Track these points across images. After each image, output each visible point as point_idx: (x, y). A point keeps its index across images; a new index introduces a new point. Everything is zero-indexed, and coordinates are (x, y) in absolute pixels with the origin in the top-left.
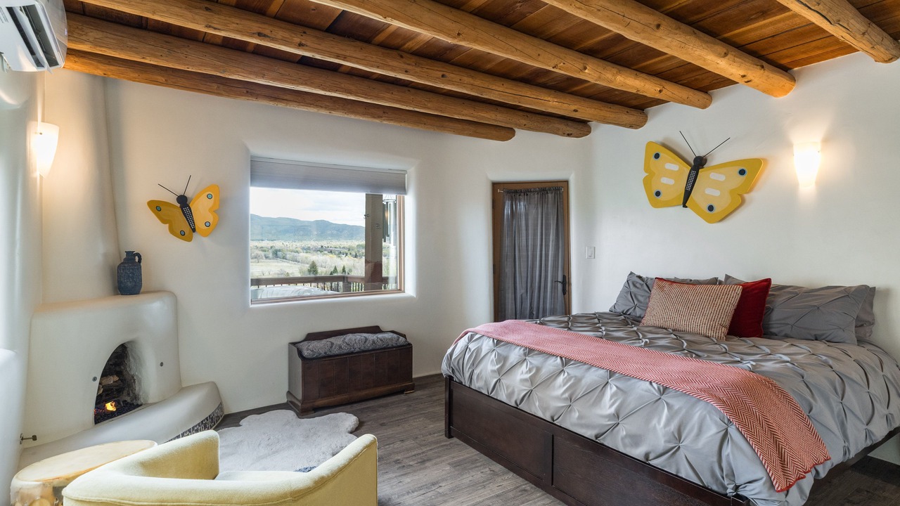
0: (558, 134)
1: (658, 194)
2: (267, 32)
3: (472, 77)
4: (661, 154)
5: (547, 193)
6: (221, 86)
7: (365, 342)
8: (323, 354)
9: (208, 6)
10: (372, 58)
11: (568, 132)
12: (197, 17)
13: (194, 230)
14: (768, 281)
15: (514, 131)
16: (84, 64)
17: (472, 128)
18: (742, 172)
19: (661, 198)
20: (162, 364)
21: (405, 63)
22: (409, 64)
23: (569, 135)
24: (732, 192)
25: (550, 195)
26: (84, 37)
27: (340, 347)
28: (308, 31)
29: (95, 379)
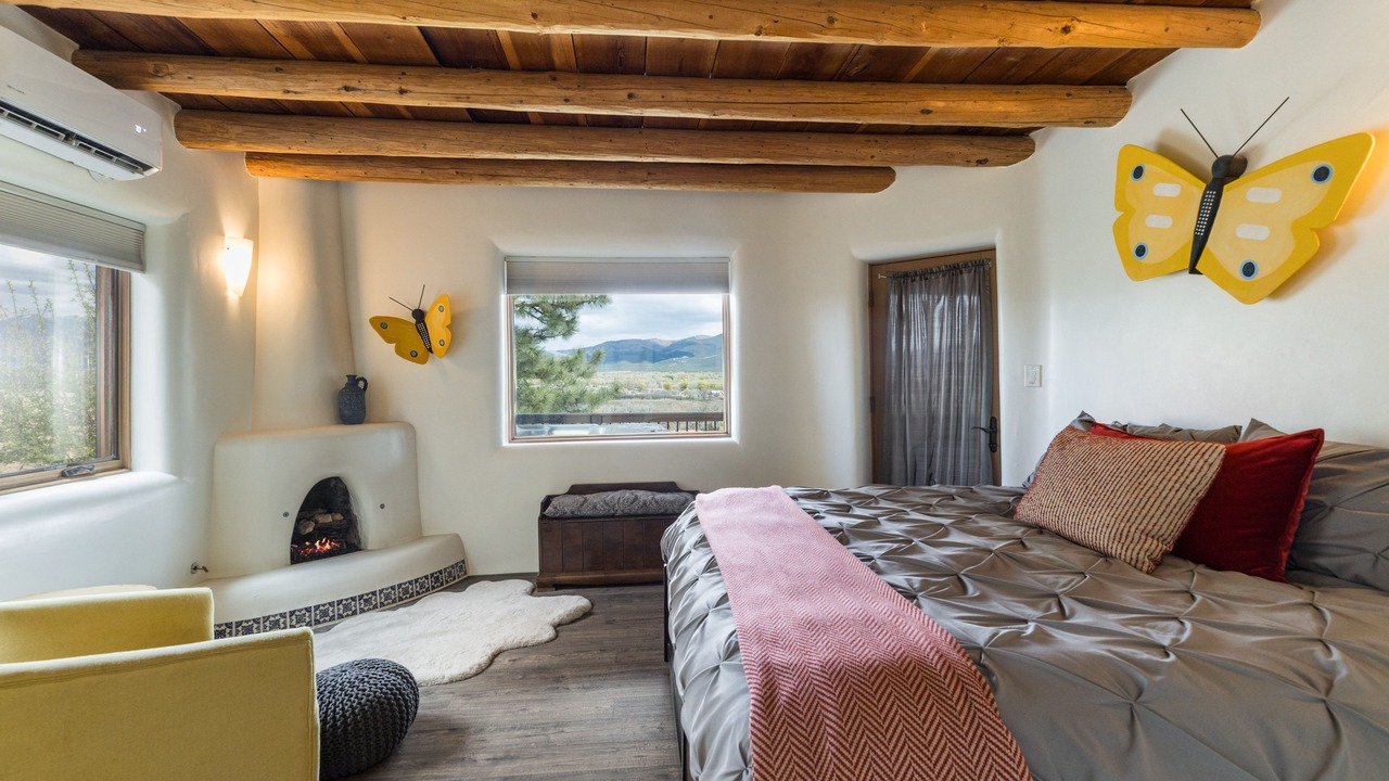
0: (956, 164)
1: (1141, 251)
2: (354, 84)
3: (684, 88)
4: (1147, 169)
5: (961, 273)
6: (426, 171)
7: (632, 503)
8: (569, 513)
9: (278, 66)
10: (506, 90)
11: (976, 158)
12: (269, 82)
13: (430, 350)
14: (1316, 437)
15: (894, 172)
16: (282, 167)
17: (807, 177)
18: (1321, 174)
19: (1147, 258)
20: (382, 506)
21: (560, 88)
22: (568, 89)
23: (981, 163)
24: (1296, 226)
25: (965, 276)
26: (226, 136)
27: (595, 507)
28: (409, 71)
29: (286, 515)
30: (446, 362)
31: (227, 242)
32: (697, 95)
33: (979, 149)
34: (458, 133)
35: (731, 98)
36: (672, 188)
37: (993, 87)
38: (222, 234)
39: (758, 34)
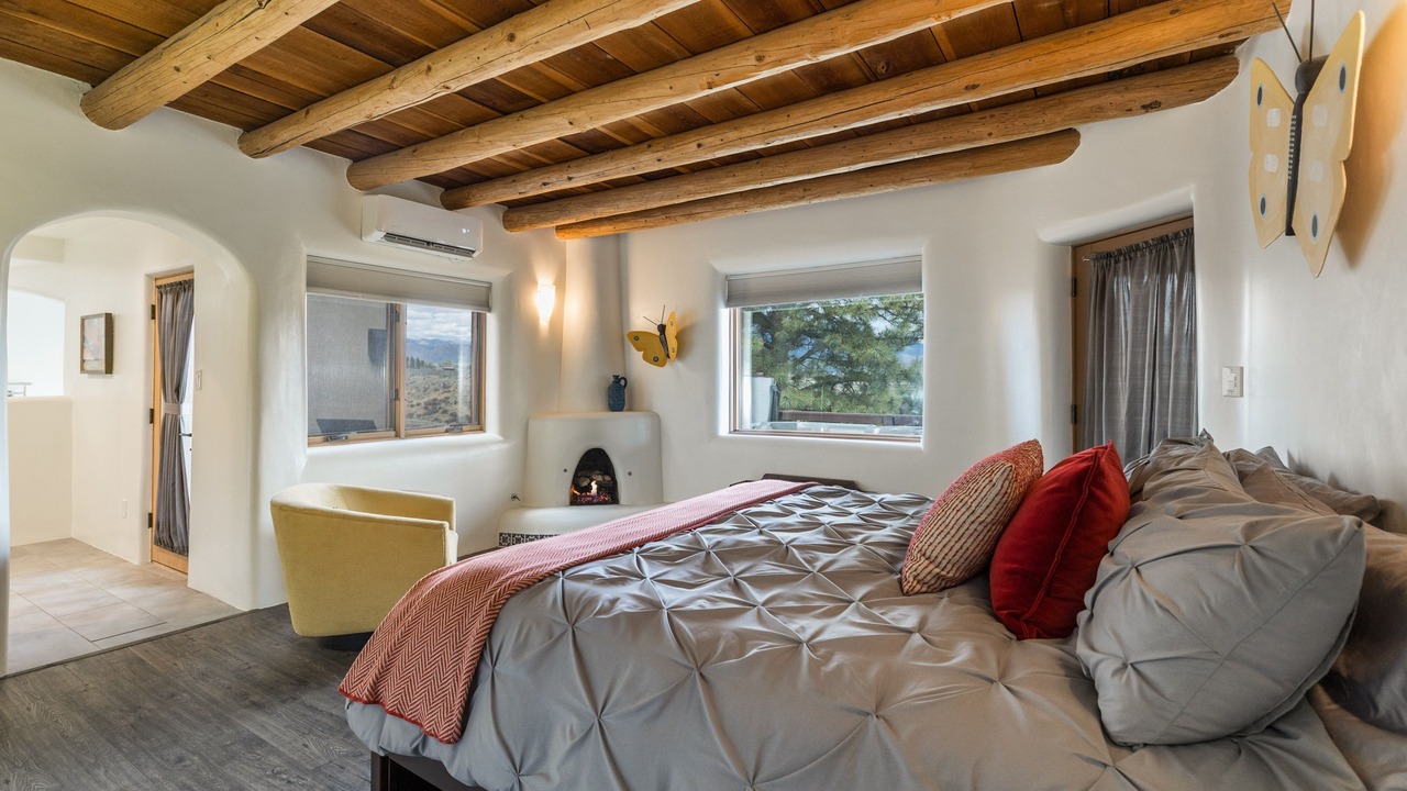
1: (1263, 206)
2: (547, 181)
3: (736, 129)
4: (1263, 89)
6: (648, 219)
13: (668, 356)
20: (630, 474)
21: (653, 152)
22: (658, 152)
23: (1151, 107)
28: (572, 164)
29: (565, 471)
30: (679, 364)
31: (539, 287)
32: (748, 131)
33: (1143, 91)
34: (633, 193)
35: (774, 127)
36: (830, 199)
37: (1052, 36)
38: (536, 283)
39: (710, 88)
